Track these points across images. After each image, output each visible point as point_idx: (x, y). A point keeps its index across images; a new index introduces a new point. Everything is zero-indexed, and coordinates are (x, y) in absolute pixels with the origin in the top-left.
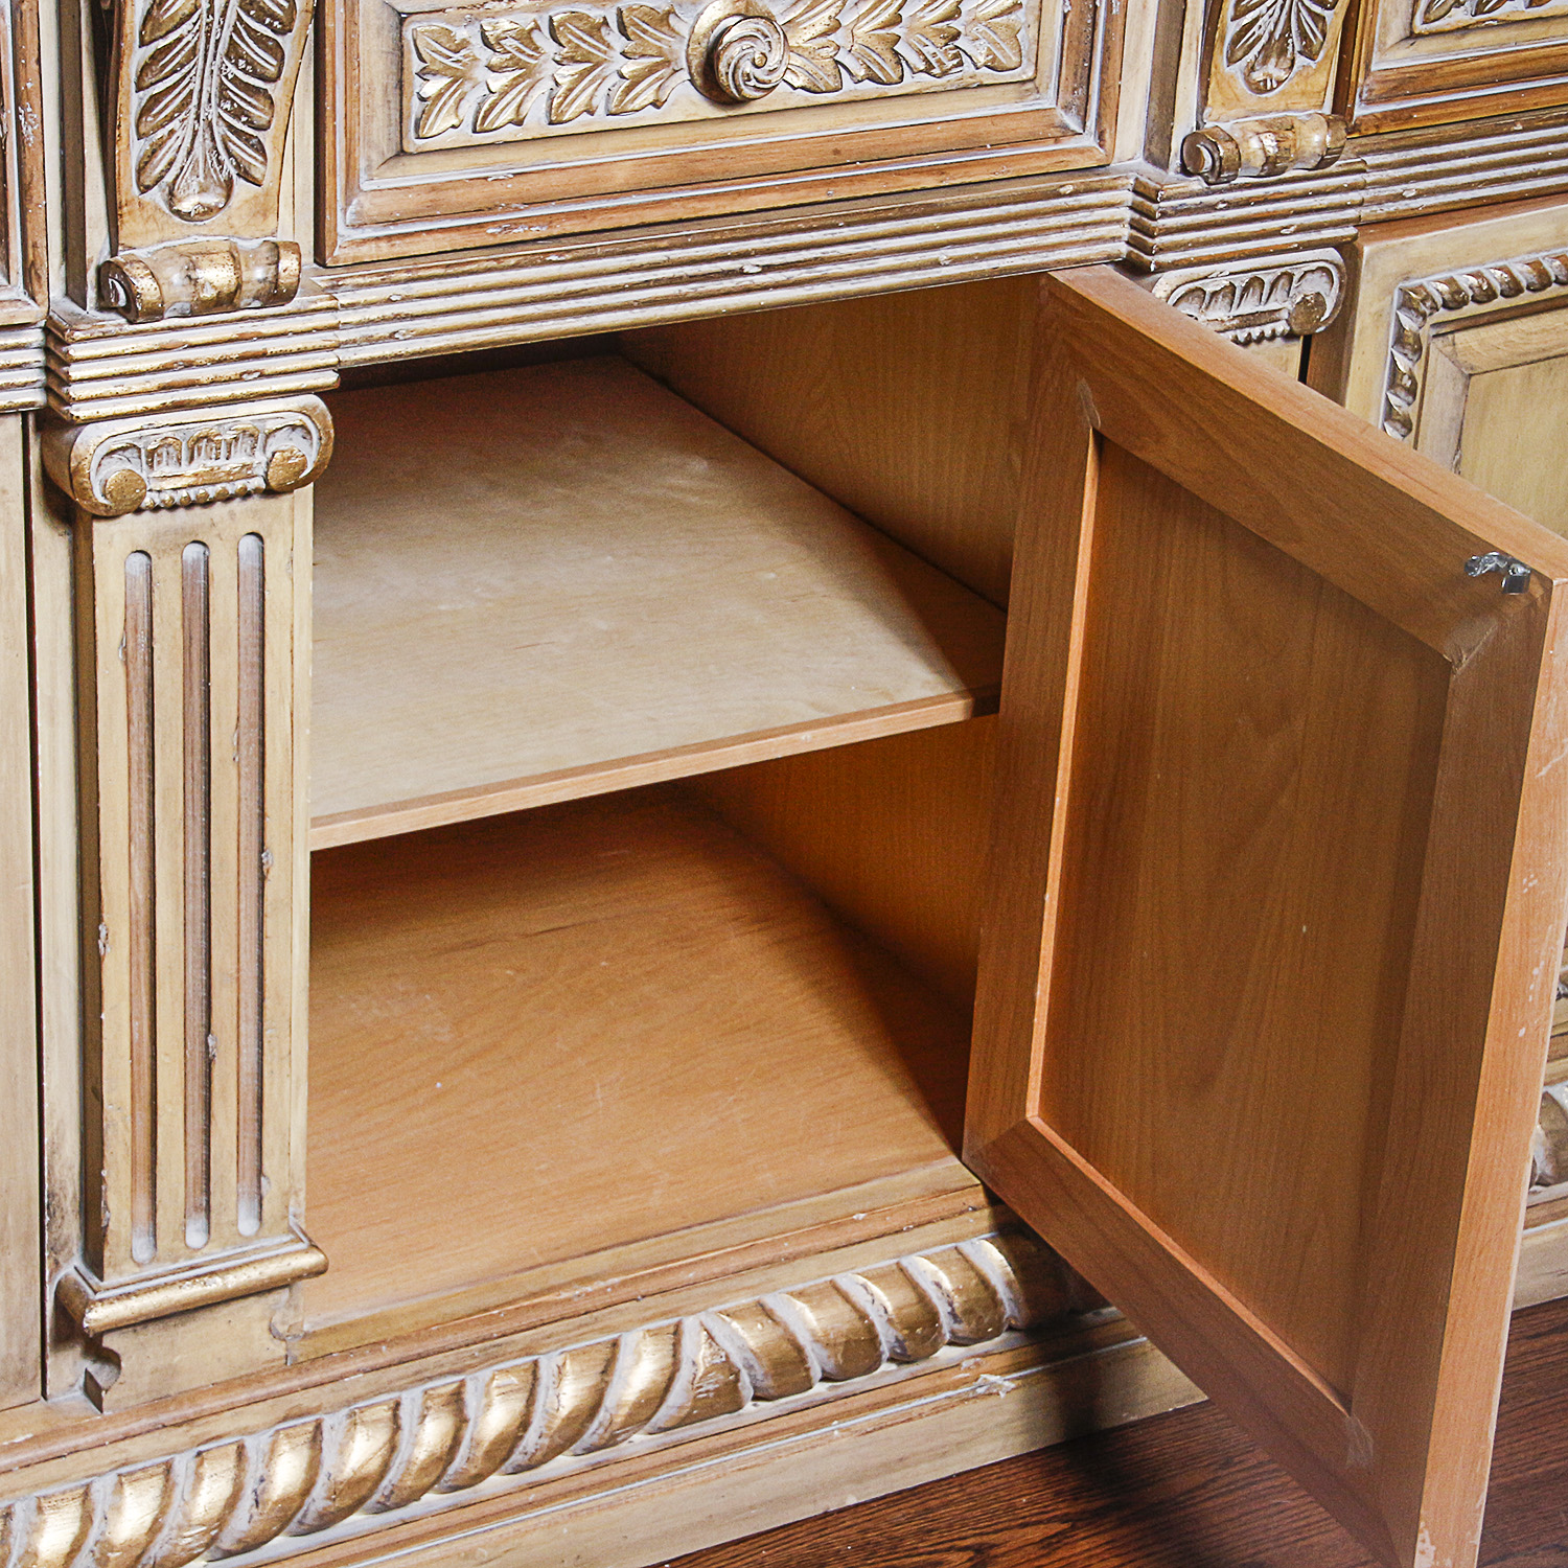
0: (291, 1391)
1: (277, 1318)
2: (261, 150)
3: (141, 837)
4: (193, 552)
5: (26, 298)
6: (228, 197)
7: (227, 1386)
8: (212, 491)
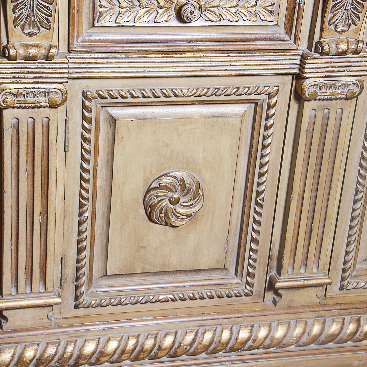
0: (319, 311)
1: (318, 293)
2: (359, 18)
3: (304, 176)
4: (326, 111)
5: (294, 44)
6: (349, 28)
7: (305, 307)
8: (333, 97)
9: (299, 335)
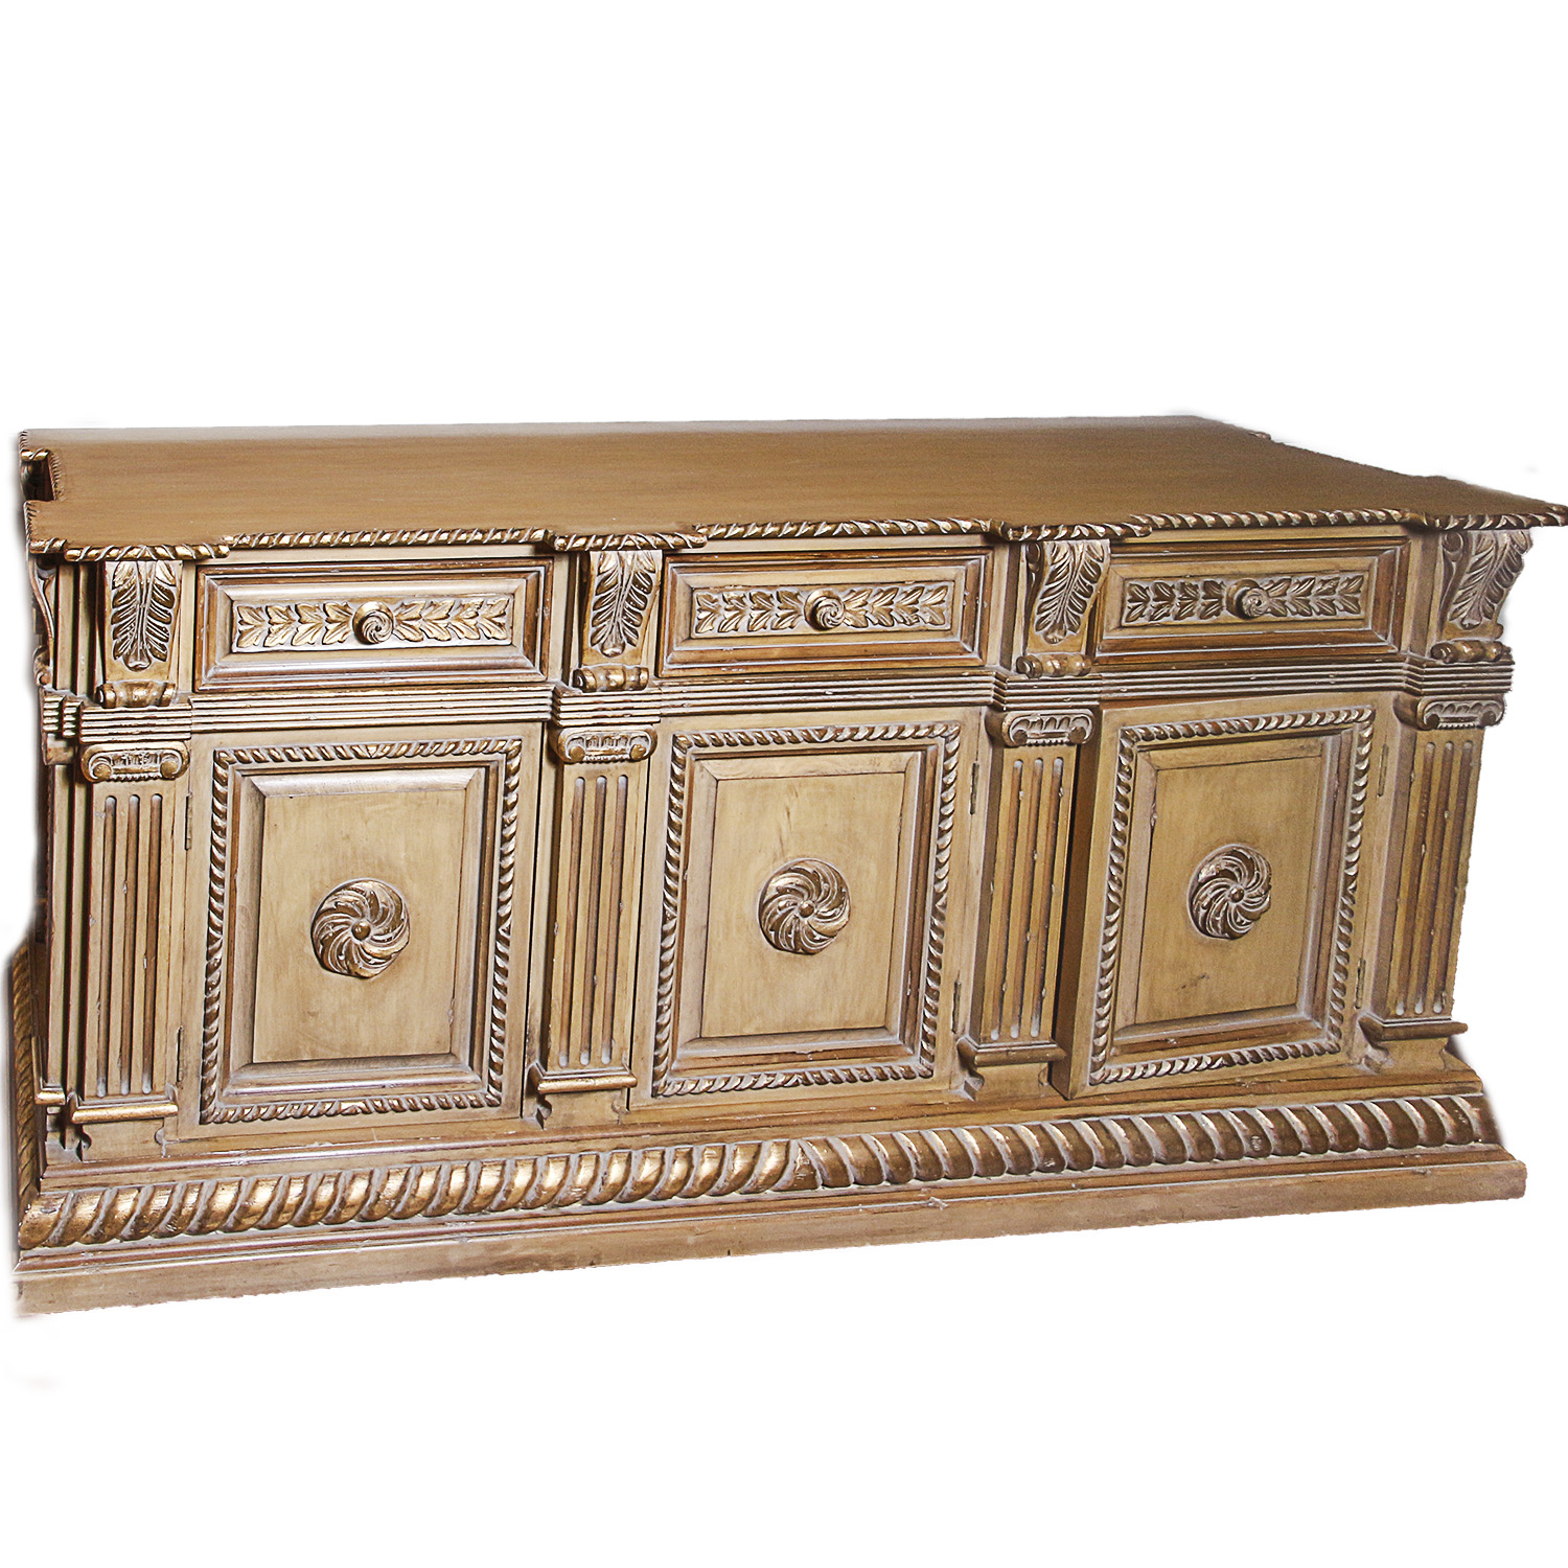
0: (620, 1137)
1: (615, 1103)
2: (636, 633)
3: (573, 890)
4: (601, 780)
6: (623, 650)
7: (593, 1128)
8: (609, 758)
9: (586, 1184)
